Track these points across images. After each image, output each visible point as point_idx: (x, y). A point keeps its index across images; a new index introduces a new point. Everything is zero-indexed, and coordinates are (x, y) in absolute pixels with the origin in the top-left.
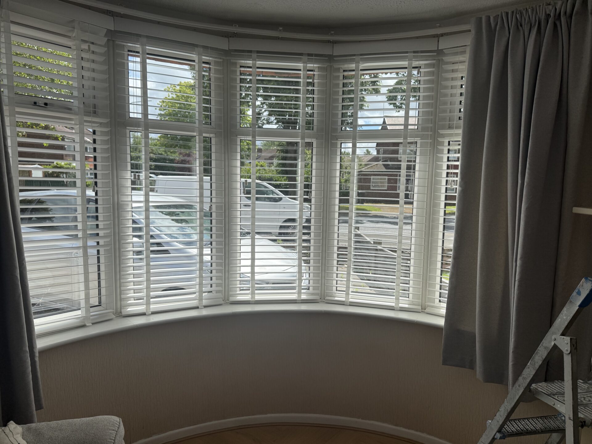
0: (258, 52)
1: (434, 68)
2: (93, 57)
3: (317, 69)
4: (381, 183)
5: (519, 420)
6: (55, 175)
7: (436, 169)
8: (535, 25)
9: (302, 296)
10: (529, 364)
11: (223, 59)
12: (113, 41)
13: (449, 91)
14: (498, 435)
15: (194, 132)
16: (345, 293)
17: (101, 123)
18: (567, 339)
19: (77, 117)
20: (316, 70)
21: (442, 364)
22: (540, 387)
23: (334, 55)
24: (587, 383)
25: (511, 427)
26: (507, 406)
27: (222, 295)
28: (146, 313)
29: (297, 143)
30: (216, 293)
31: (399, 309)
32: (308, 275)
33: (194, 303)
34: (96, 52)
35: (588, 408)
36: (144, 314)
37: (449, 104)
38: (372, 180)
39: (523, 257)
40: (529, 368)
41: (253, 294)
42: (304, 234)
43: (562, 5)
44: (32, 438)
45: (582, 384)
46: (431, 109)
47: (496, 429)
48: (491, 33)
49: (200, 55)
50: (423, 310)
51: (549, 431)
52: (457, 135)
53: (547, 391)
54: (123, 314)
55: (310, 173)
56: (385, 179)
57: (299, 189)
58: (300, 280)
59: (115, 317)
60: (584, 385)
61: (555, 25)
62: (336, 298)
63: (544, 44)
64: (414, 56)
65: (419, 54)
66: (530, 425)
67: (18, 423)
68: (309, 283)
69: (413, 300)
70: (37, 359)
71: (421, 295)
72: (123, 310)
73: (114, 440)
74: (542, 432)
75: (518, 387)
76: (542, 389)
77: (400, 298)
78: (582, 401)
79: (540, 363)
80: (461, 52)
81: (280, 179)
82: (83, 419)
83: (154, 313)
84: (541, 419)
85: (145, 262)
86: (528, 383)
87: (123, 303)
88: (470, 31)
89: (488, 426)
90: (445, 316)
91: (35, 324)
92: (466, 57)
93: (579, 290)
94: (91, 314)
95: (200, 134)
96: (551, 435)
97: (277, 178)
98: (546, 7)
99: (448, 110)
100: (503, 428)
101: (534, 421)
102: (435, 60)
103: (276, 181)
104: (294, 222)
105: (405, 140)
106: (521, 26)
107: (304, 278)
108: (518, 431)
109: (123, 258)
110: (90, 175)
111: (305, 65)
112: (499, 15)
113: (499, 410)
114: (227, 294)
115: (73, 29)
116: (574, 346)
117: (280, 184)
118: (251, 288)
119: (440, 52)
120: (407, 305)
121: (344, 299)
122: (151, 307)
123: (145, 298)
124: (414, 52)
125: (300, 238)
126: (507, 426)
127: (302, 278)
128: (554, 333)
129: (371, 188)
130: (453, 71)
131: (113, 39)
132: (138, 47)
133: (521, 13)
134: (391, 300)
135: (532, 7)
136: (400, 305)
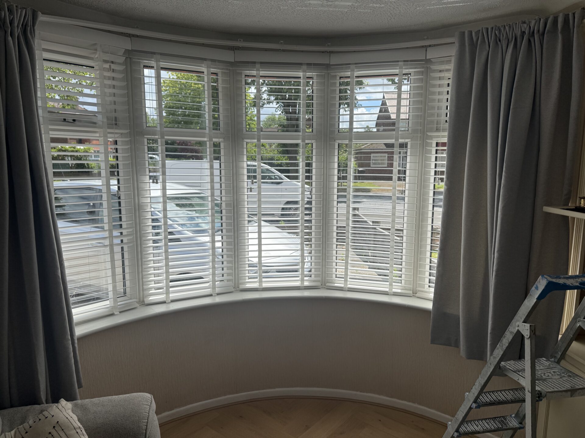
0: (261, 63)
1: (423, 75)
2: (113, 75)
3: (316, 75)
4: (381, 160)
5: (493, 392)
6: (60, 158)
7: (425, 168)
8: (512, 40)
9: (305, 283)
10: (498, 346)
11: (229, 70)
12: (130, 58)
13: (437, 97)
14: (474, 405)
15: (204, 137)
16: (343, 279)
17: (122, 134)
18: (528, 326)
19: (102, 130)
20: (315, 78)
21: (431, 344)
22: (508, 365)
23: (331, 64)
24: (549, 361)
25: (485, 398)
26: (481, 380)
27: (233, 283)
28: (166, 301)
29: (297, 145)
30: (227, 281)
31: (392, 294)
32: (310, 258)
33: (208, 291)
34: (116, 70)
35: (545, 383)
36: (164, 302)
37: (436, 109)
38: (372, 158)
39: (500, 250)
40: (498, 349)
41: (261, 282)
42: (306, 214)
43: (536, 23)
44: (80, 412)
45: (545, 362)
46: (421, 113)
47: (472, 400)
48: (473, 46)
49: (208, 67)
50: (414, 294)
51: (518, 401)
52: (443, 137)
53: (514, 368)
54: (146, 303)
55: (310, 152)
56: (385, 157)
57: (301, 174)
58: (303, 263)
59: (138, 305)
60: (547, 363)
61: (529, 41)
62: (336, 285)
63: (520, 59)
64: (404, 64)
65: (409, 63)
66: (501, 396)
67: (67, 400)
68: (311, 265)
69: (406, 286)
70: (76, 345)
71: (412, 282)
72: (145, 300)
73: (149, 413)
74: (512, 402)
75: (489, 365)
76: (509, 366)
77: (394, 284)
78: (542, 376)
79: (507, 345)
80: (447, 61)
81: (281, 159)
82: (121, 396)
83: (173, 301)
84: (512, 391)
85: (164, 256)
86: (497, 361)
87: (145, 292)
88: (454, 43)
89: (465, 398)
90: (433, 300)
91: (73, 314)
92: (451, 66)
93: (537, 285)
94: (119, 304)
95: (211, 140)
96: (522, 404)
97: (278, 157)
98: (521, 25)
99: (436, 114)
100: (479, 399)
101: (505, 393)
102: (423, 68)
103: (277, 160)
104: (297, 203)
105: (397, 142)
106: (500, 41)
107: (307, 260)
108: (491, 402)
109: (144, 253)
110: (94, 157)
111: (305, 73)
112: (480, 30)
113: (474, 384)
114: (237, 282)
115: (96, 51)
116: (533, 331)
117: (282, 163)
118: (258, 277)
119: (428, 61)
120: (400, 290)
121: (343, 285)
122: (170, 296)
123: (165, 288)
124: (404, 61)
125: (302, 218)
126: (482, 397)
127: (305, 261)
128: (518, 321)
129: (371, 166)
130: (440, 78)
131: (131, 57)
132: (153, 63)
133: (499, 30)
134: (386, 286)
135: (509, 25)
136: (393, 290)
